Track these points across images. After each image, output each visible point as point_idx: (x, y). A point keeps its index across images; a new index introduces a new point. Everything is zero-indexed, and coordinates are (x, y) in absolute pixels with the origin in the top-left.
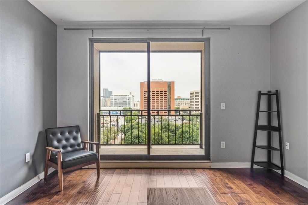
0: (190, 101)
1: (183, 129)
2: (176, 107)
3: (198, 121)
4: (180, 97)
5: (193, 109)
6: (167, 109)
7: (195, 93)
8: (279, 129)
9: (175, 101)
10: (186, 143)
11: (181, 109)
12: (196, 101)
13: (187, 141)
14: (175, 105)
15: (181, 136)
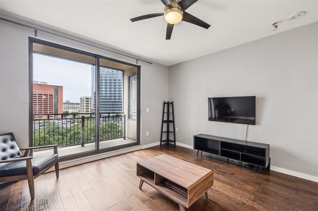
0: (80, 105)
1: (75, 130)
2: (64, 111)
3: (89, 122)
4: (69, 101)
5: (84, 113)
6: (53, 113)
7: (85, 99)
8: (173, 122)
9: (63, 105)
10: (78, 142)
11: (70, 113)
12: (86, 106)
13: (80, 140)
14: (63, 109)
15: (73, 137)
